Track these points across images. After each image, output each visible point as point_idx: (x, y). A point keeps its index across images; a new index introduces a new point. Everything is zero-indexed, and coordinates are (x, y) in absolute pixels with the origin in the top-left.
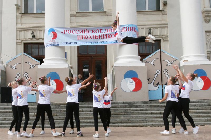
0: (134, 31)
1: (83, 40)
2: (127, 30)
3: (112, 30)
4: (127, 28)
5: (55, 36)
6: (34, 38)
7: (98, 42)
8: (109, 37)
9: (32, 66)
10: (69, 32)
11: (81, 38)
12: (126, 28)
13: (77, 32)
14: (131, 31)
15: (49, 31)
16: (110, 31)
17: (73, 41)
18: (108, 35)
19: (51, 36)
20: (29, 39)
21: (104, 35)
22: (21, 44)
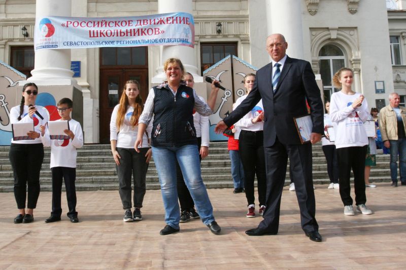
0: (187, 24)
1: (99, 39)
2: (175, 22)
3: (149, 22)
4: (175, 18)
5: (51, 31)
6: (26, 38)
7: (125, 42)
8: (143, 34)
9: (12, 83)
10: (76, 24)
11: (95, 35)
12: (173, 18)
13: (90, 24)
14: (180, 23)
15: (41, 23)
16: (145, 23)
17: (81, 40)
18: (142, 29)
19: (45, 31)
20: (18, 39)
21: (134, 30)
22: (5, 48)
